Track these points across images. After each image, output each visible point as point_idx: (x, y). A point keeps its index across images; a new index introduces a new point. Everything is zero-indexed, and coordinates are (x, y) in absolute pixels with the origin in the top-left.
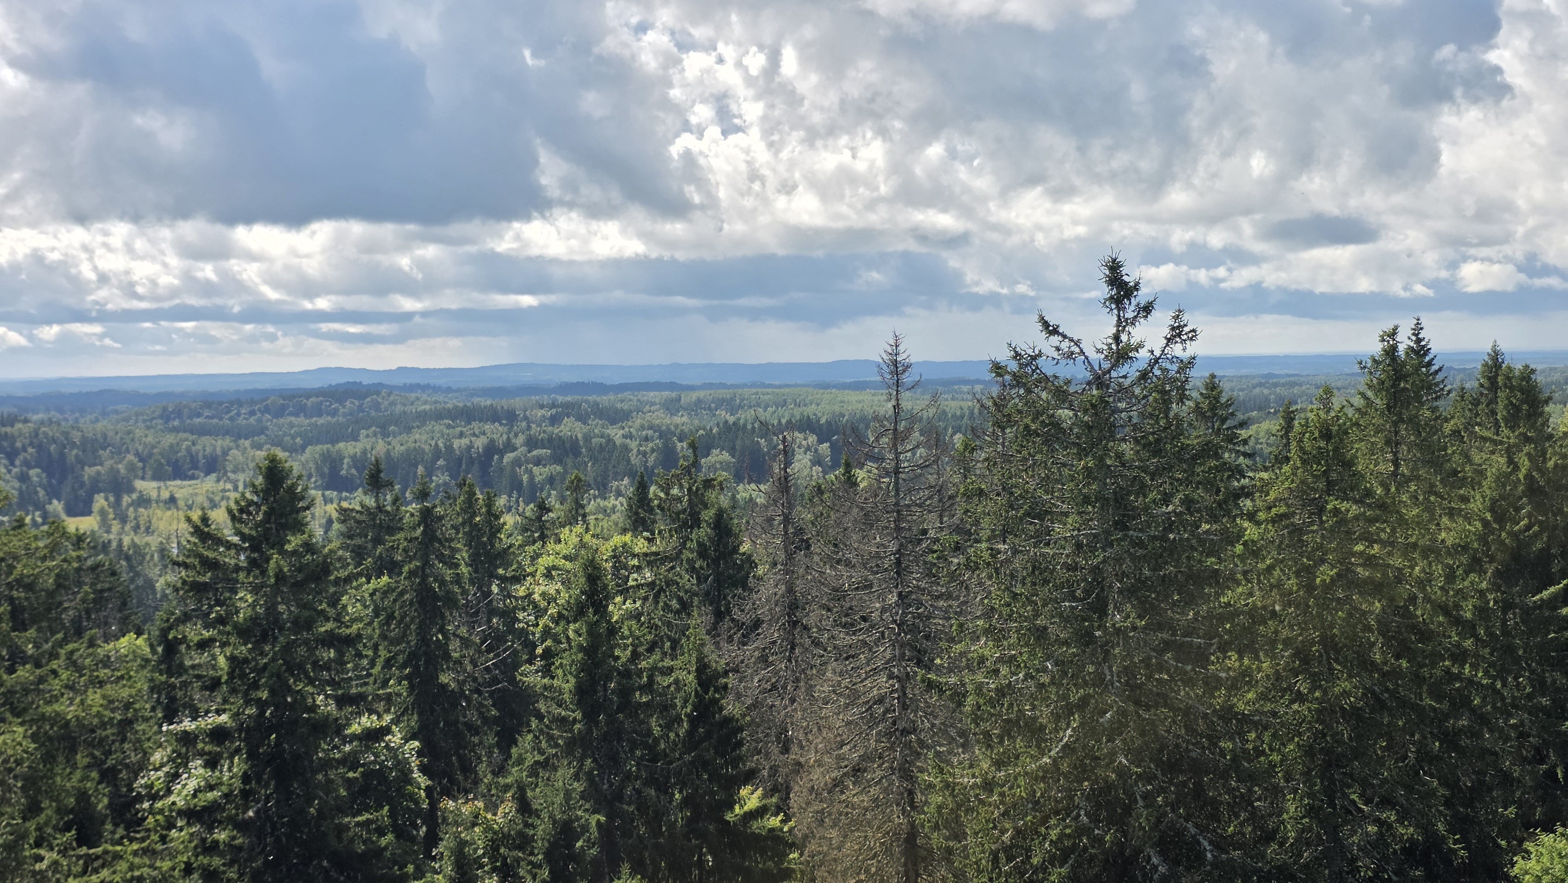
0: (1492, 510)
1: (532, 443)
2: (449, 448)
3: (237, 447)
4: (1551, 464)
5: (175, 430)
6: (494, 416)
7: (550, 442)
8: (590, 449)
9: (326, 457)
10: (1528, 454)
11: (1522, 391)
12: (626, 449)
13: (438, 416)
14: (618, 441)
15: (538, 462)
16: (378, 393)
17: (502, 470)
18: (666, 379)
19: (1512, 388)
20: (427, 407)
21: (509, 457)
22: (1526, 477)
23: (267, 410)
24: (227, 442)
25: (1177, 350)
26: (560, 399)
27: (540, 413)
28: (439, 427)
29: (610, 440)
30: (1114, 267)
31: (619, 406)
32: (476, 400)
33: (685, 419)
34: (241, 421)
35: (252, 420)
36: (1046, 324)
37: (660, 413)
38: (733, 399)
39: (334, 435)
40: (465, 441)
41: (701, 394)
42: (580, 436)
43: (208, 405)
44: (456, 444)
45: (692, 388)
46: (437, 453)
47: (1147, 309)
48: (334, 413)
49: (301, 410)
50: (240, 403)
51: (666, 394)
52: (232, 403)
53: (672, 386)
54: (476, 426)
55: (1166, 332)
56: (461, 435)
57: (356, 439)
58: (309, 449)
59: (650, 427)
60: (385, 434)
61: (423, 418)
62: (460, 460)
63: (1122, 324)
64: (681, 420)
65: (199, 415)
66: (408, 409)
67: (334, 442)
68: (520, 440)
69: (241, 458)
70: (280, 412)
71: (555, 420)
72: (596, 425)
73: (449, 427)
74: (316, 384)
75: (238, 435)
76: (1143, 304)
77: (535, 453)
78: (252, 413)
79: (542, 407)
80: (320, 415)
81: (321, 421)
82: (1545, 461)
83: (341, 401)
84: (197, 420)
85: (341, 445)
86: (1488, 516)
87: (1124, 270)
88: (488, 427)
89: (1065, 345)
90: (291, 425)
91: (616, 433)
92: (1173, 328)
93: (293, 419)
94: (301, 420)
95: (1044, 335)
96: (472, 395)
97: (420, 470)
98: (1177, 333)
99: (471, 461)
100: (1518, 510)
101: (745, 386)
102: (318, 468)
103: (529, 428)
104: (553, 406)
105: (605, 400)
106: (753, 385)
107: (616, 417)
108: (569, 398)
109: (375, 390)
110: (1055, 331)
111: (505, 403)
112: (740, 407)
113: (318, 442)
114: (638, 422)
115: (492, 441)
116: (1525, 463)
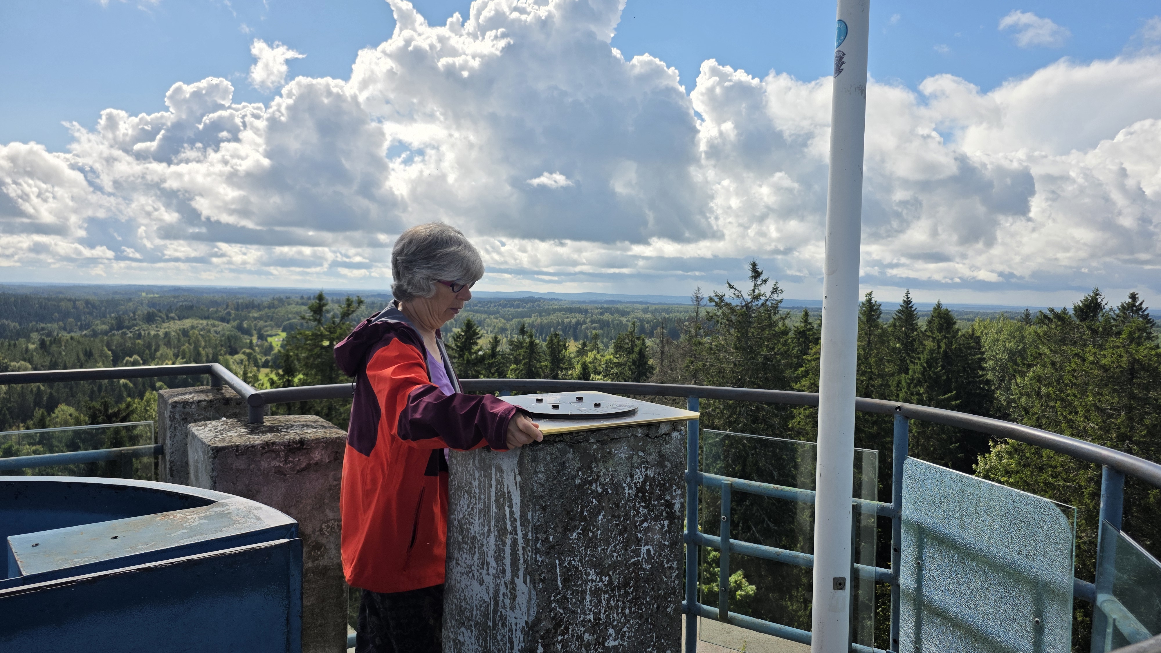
0: (927, 363)
1: (592, 322)
2: (563, 322)
3: (489, 318)
4: (954, 347)
5: (468, 311)
6: (580, 311)
7: (599, 322)
8: (614, 325)
9: (519, 323)
10: (945, 343)
11: (945, 319)
12: (627, 326)
13: (560, 310)
14: (624, 322)
15: (594, 329)
16: (540, 301)
17: (581, 331)
18: (644, 300)
19: (941, 318)
20: (556, 307)
21: (584, 326)
22: (943, 351)
23: (500, 305)
24: (485, 316)
25: (775, 296)
26: (605, 306)
27: (597, 311)
28: (560, 314)
29: (621, 322)
30: (754, 265)
31: (626, 309)
32: (574, 305)
33: (650, 316)
34: (491, 309)
35: (495, 309)
36: (730, 285)
37: (641, 313)
38: (668, 309)
39: (523, 315)
40: (569, 320)
41: (657, 307)
42: (610, 320)
43: (480, 302)
44: (565, 320)
45: (654, 304)
46: (558, 324)
47: (765, 281)
48: (524, 307)
49: (512, 306)
50: (491, 302)
51: (644, 306)
52: (488, 302)
53: (646, 303)
54: (573, 314)
55: (771, 290)
56: (568, 317)
57: (531, 317)
58: (514, 320)
59: (637, 318)
60: (541, 316)
61: (555, 311)
62: (566, 327)
63: (756, 286)
64: (649, 316)
65: (476, 306)
66: (550, 307)
67: (523, 317)
68: (588, 320)
69: (490, 322)
70: (505, 306)
71: (602, 314)
72: (617, 316)
73: (563, 314)
74: (519, 297)
75: (490, 313)
76: (765, 278)
77: (593, 325)
78: (495, 306)
79: (597, 308)
80: (519, 308)
81: (519, 310)
82: (951, 346)
83: (526, 303)
84: (476, 308)
85: (525, 319)
86: (925, 365)
87: (757, 267)
88: (577, 315)
89: (736, 292)
90: (508, 311)
91: (624, 320)
92: (774, 288)
93: (509, 309)
94: (512, 309)
95: (728, 289)
96: (574, 303)
97: (552, 329)
98: (775, 290)
99: (570, 327)
100: (937, 364)
101: (674, 304)
102: (516, 327)
103: (592, 316)
104: (601, 308)
105: (620, 306)
106: (677, 304)
107: (624, 313)
108: (608, 306)
109: (538, 300)
110: (733, 287)
111: (583, 306)
112: (671, 312)
113: (517, 317)
114: (632, 316)
115: (578, 320)
116: (943, 346)
